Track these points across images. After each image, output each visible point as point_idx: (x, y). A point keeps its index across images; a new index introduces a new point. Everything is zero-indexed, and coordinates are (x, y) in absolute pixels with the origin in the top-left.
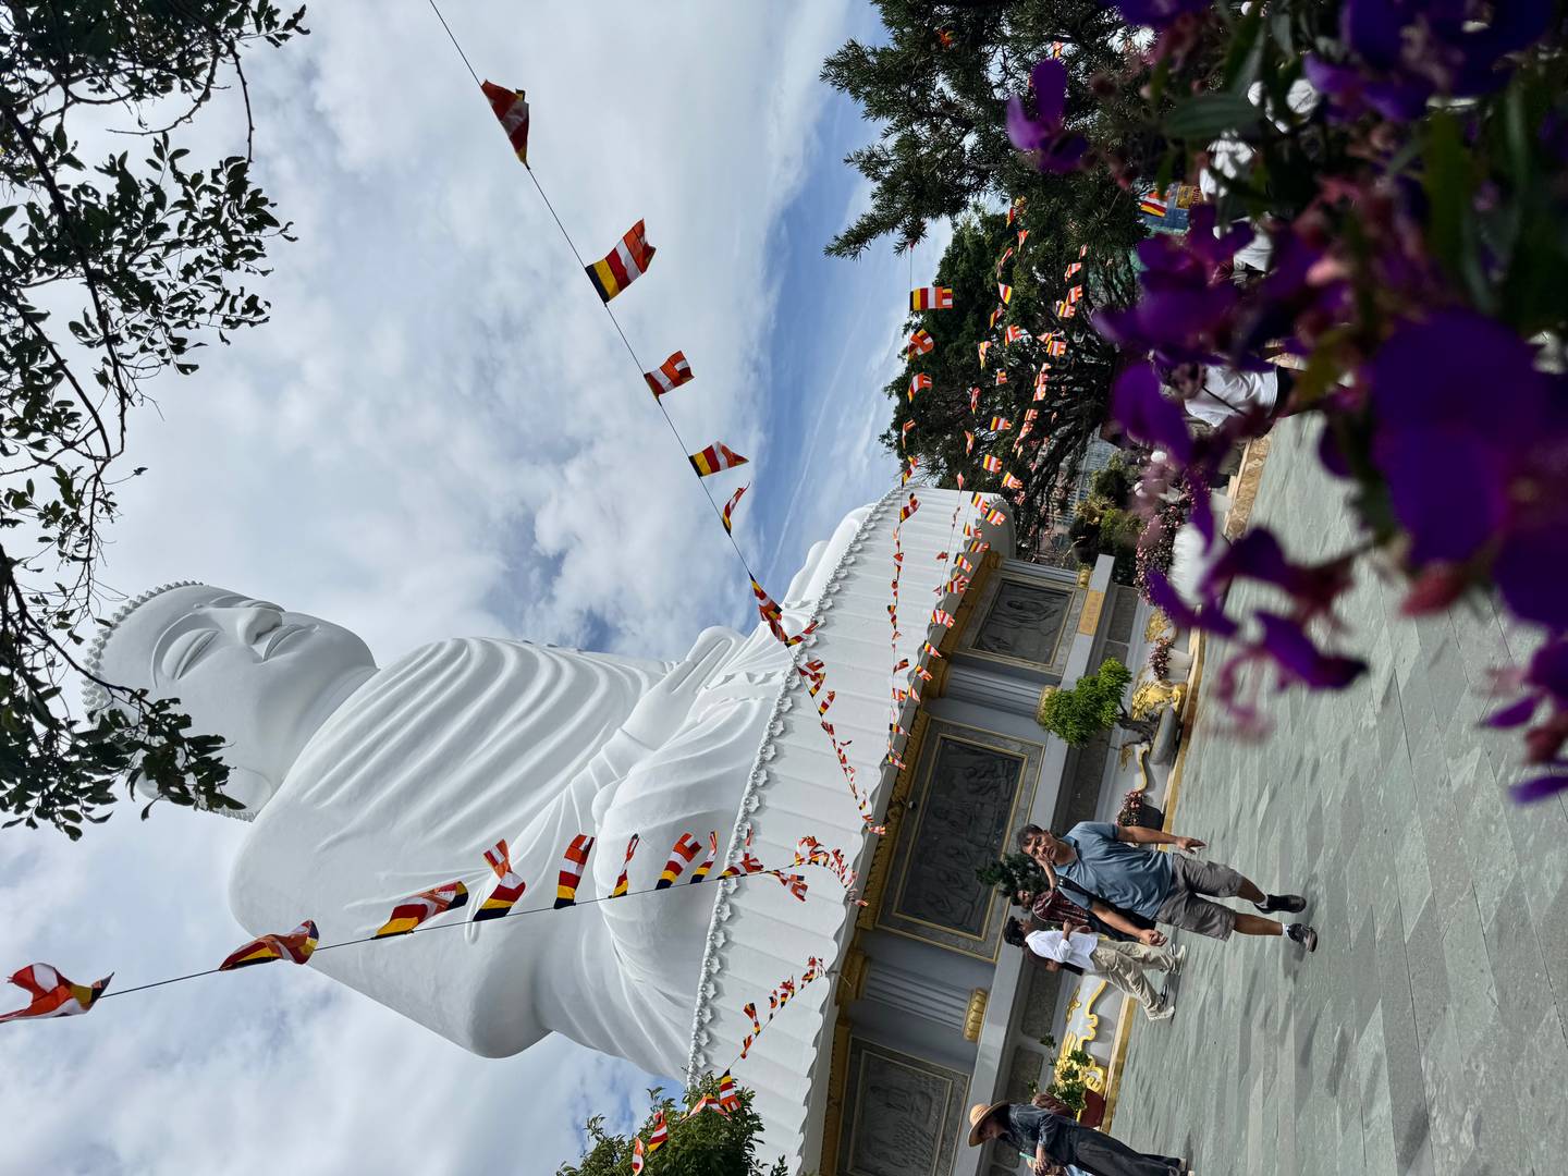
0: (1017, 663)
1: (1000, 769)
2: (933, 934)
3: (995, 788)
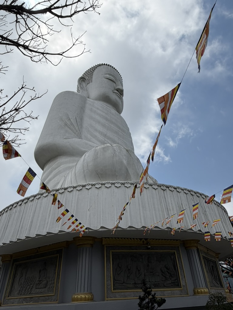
2: (108, 269)
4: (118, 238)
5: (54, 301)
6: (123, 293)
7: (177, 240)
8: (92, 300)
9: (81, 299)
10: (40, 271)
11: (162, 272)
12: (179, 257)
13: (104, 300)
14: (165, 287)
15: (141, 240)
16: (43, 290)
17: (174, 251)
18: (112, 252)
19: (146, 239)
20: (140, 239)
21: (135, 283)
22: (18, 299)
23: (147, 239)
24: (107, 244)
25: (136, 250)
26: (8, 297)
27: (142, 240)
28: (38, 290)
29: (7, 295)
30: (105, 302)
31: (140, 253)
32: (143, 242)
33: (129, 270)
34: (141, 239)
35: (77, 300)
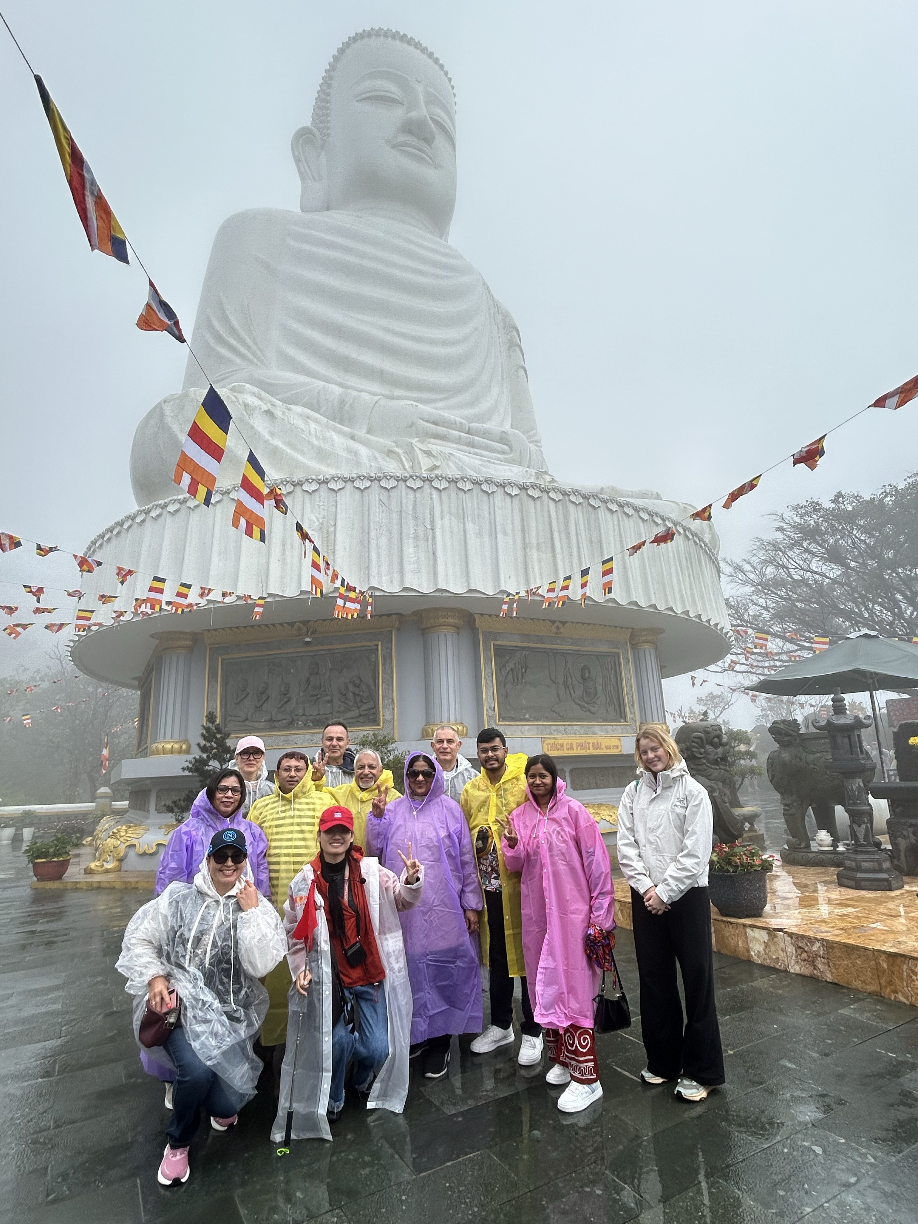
1: (365, 707)
3: (349, 709)
4: (237, 628)
7: (389, 615)
11: (342, 695)
12: (388, 658)
15: (292, 626)
17: (376, 643)
18: (223, 660)
19: (305, 623)
20: (288, 623)
21: (271, 720)
23: (308, 621)
24: (212, 644)
25: (279, 649)
27: (296, 626)
31: (290, 655)
32: (299, 629)
33: (261, 693)
34: (292, 624)
35: (157, 752)
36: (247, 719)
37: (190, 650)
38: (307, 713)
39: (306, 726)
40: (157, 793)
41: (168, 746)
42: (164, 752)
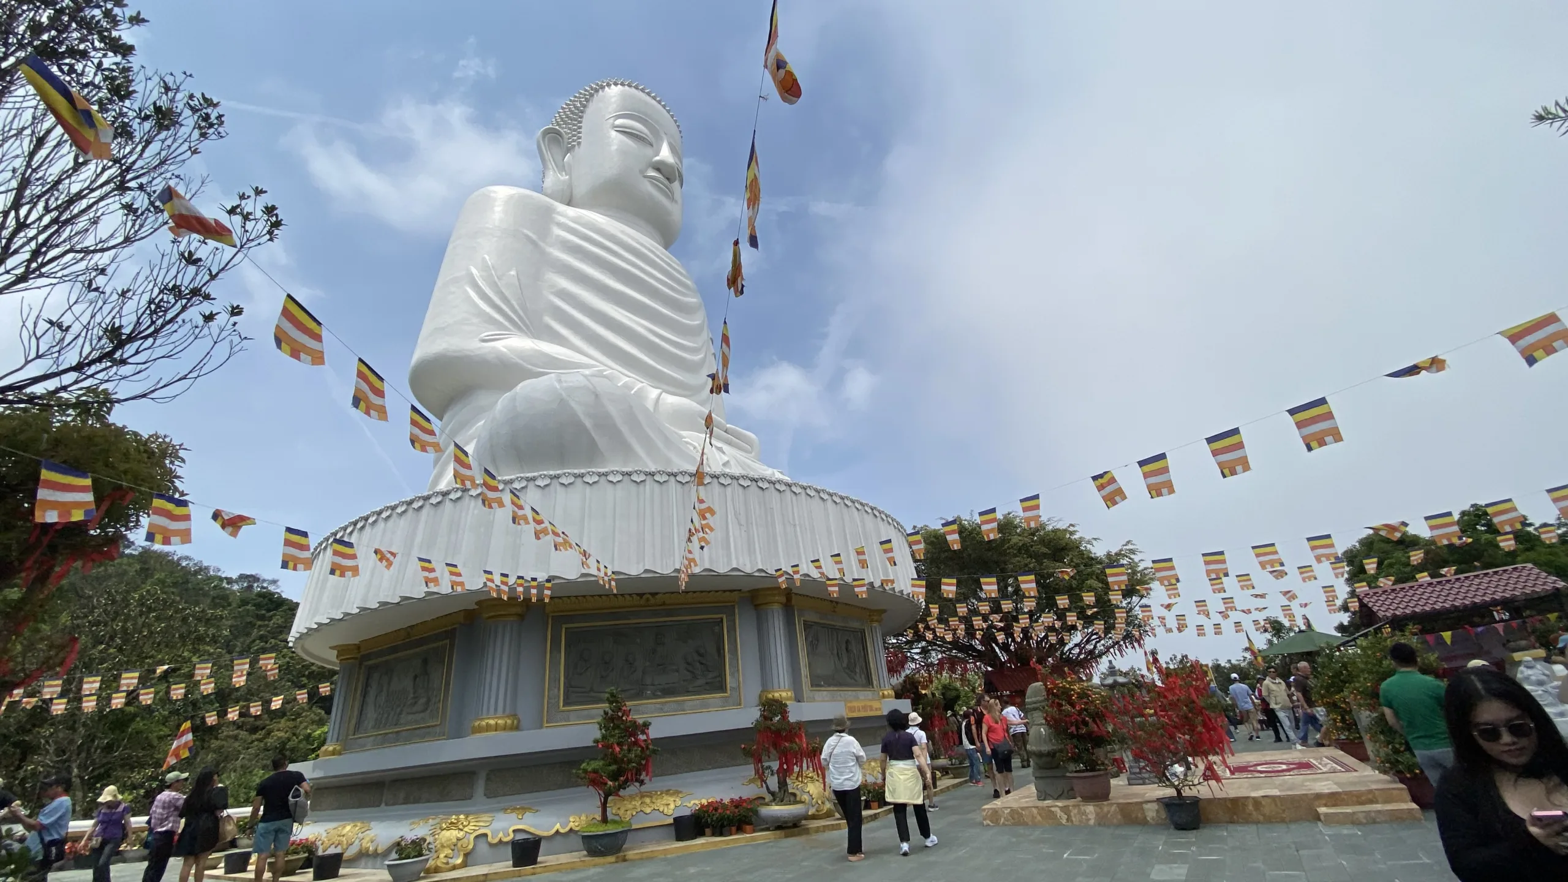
0: (803, 661)
1: (711, 675)
2: (555, 664)
3: (695, 677)
4: (584, 596)
5: (439, 736)
6: (586, 712)
7: (732, 591)
8: (517, 728)
9: (496, 728)
10: (416, 677)
11: (688, 664)
12: (732, 629)
13: (541, 727)
14: (688, 692)
15: (641, 598)
16: (422, 715)
17: (720, 616)
18: (566, 628)
19: (653, 594)
20: (637, 594)
22: (372, 738)
23: (657, 593)
24: (554, 612)
25: (626, 619)
26: (354, 735)
27: (645, 597)
28: (410, 717)
29: (351, 732)
30: (544, 730)
31: (638, 625)
32: (647, 600)
33: (606, 663)
34: (641, 595)
35: (480, 730)
36: (592, 690)
37: (521, 617)
38: (656, 683)
39: (655, 696)
40: (488, 775)
41: (492, 722)
42: (488, 728)
